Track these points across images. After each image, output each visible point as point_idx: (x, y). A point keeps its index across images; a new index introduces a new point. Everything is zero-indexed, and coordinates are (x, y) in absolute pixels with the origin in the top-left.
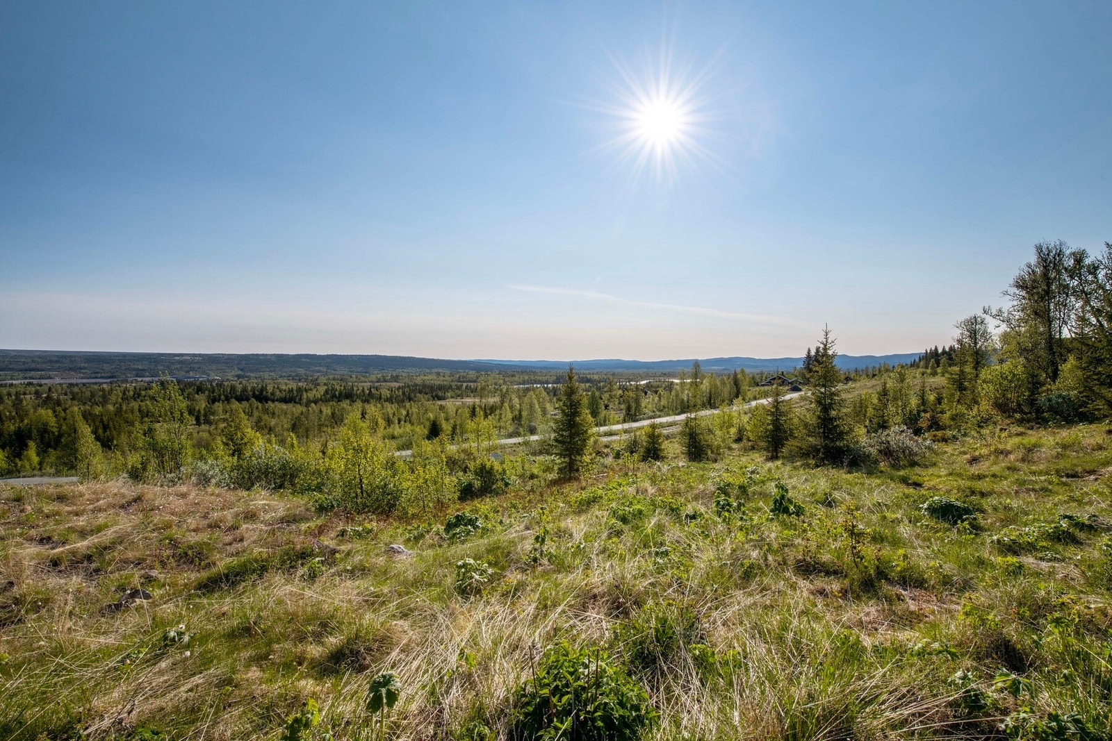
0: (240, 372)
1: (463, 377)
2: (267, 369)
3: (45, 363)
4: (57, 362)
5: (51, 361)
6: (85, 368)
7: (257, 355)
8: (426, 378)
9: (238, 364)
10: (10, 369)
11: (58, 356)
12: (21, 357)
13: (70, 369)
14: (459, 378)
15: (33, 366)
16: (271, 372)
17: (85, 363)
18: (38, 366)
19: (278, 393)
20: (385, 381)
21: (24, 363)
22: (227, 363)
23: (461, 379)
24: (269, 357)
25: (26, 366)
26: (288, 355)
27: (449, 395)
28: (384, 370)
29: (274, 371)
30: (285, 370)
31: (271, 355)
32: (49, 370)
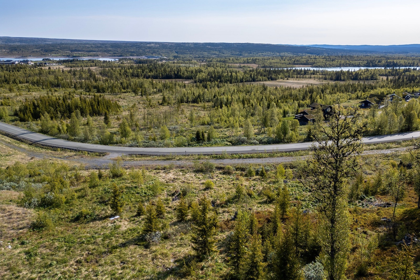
0: (176, 54)
1: (297, 61)
2: (189, 52)
3: (96, 47)
4: (100, 47)
5: (98, 47)
6: (110, 51)
7: (185, 43)
8: (273, 61)
9: (175, 49)
10: (84, 51)
11: (100, 44)
12: (87, 44)
13: (105, 51)
14: (294, 61)
15: (91, 49)
16: (191, 54)
17: (111, 47)
18: (93, 49)
19: (186, 73)
20: (248, 63)
21: (88, 47)
22: (170, 48)
23: (296, 62)
24: (190, 45)
25: (89, 49)
26: (200, 43)
27: (280, 76)
28: (251, 53)
29: (192, 54)
30: (198, 53)
31: (191, 43)
32: (97, 51)
